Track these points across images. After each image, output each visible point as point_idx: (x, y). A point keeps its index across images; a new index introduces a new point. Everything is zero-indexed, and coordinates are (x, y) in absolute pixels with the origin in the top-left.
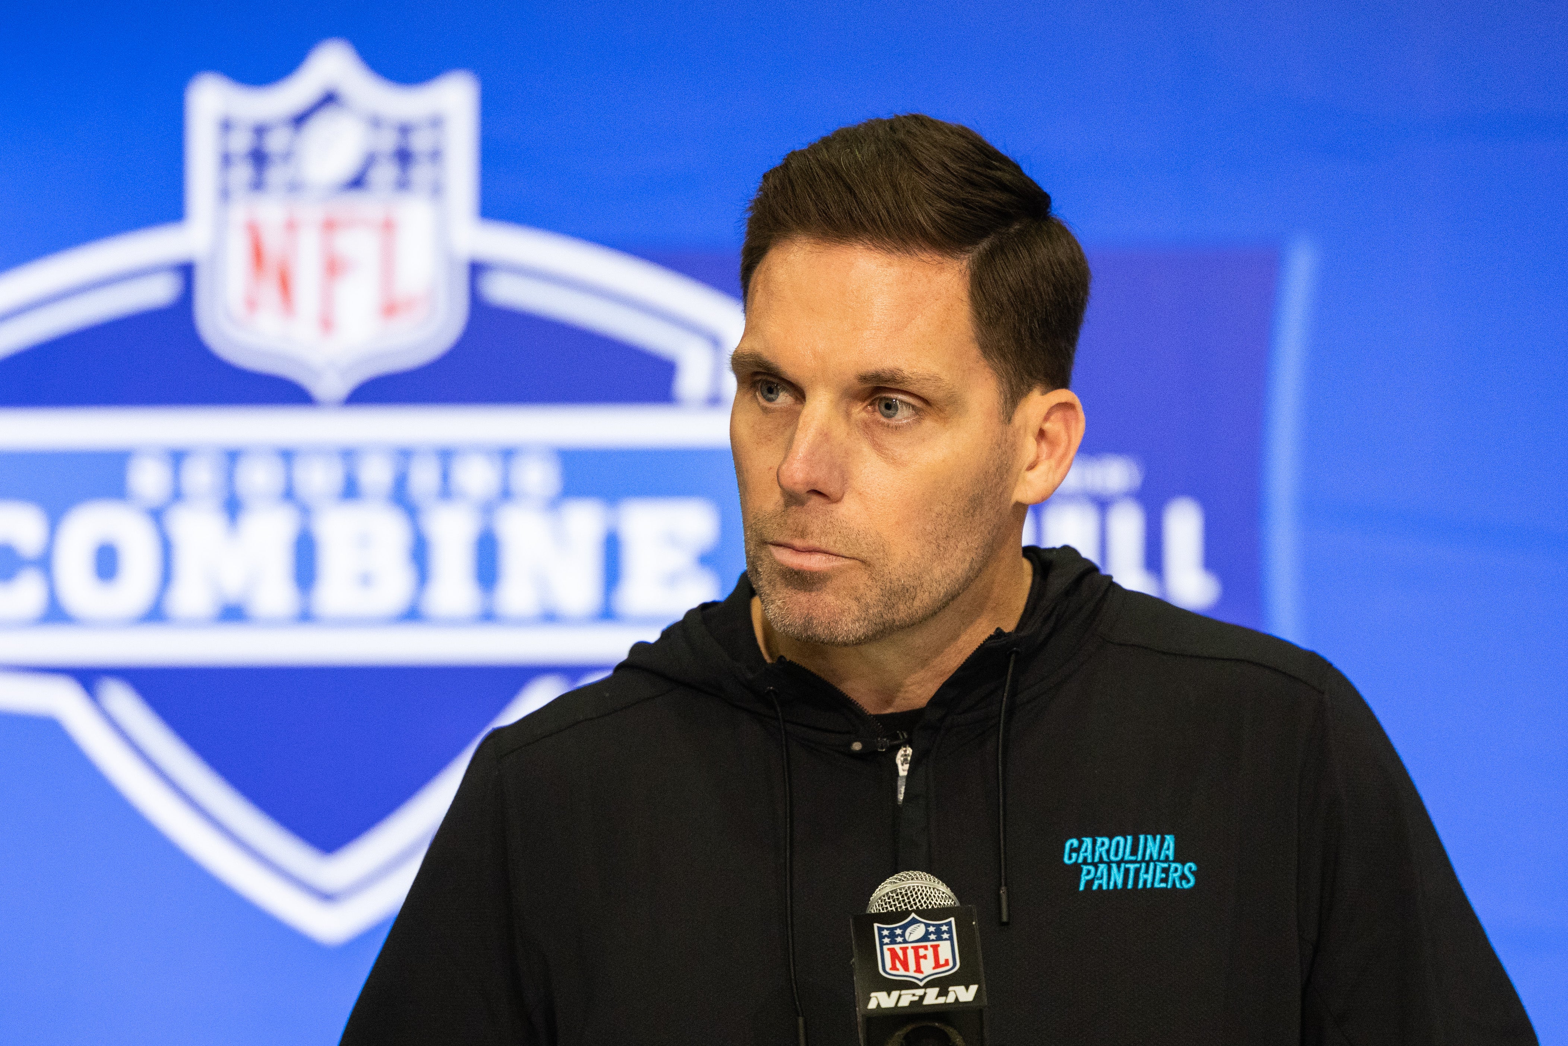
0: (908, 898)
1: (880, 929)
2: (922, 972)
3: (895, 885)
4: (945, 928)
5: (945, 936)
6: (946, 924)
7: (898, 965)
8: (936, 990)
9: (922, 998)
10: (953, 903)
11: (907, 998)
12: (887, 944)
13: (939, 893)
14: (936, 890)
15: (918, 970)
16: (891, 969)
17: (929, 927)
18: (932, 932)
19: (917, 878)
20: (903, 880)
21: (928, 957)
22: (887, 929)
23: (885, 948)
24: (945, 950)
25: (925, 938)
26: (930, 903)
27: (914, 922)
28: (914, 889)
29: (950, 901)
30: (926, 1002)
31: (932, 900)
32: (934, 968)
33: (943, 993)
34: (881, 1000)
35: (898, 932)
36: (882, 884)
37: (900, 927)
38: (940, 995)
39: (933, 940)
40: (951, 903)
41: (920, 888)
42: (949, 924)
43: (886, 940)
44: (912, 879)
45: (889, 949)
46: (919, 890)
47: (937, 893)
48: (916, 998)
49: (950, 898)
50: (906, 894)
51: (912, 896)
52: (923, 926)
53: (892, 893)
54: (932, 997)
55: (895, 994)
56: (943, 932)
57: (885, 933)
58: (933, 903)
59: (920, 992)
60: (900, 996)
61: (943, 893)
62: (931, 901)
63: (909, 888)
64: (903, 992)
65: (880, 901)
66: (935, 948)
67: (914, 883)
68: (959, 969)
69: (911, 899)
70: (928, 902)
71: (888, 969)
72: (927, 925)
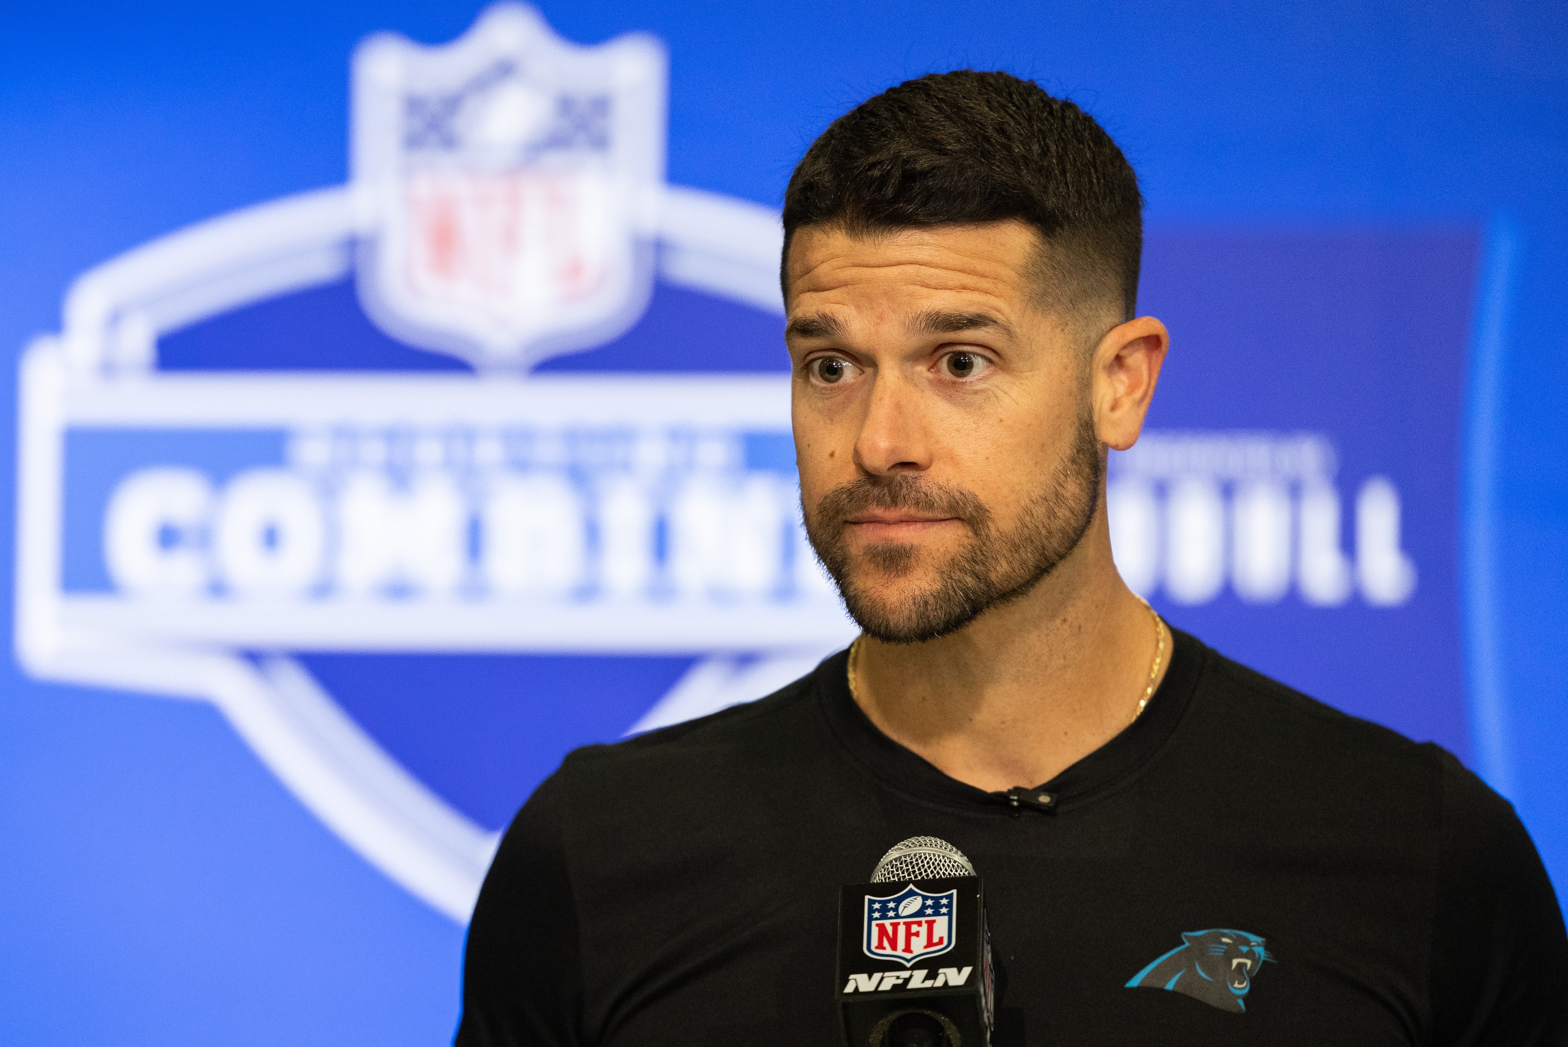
0: (913, 867)
1: (871, 902)
2: (911, 952)
3: (901, 851)
4: (944, 901)
5: (944, 910)
6: (947, 897)
7: (886, 943)
8: (923, 973)
9: (907, 981)
10: (966, 873)
11: (890, 981)
12: (877, 919)
13: (950, 862)
14: (946, 858)
15: (908, 949)
16: (877, 948)
17: (927, 900)
18: (929, 906)
19: (925, 845)
20: (910, 847)
21: (921, 934)
22: (879, 902)
23: (874, 923)
24: (941, 927)
25: (920, 913)
26: (938, 873)
27: (911, 893)
28: (920, 857)
29: (964, 870)
30: (911, 985)
31: (941, 869)
32: (925, 947)
33: (932, 976)
34: (862, 983)
35: (892, 905)
36: (889, 851)
37: (894, 900)
38: (927, 978)
39: (929, 915)
40: (964, 874)
41: (927, 855)
42: (950, 897)
43: (876, 915)
44: (920, 846)
45: (877, 925)
46: (926, 858)
47: (948, 861)
48: (900, 981)
49: (963, 867)
50: (911, 863)
51: (918, 864)
52: (920, 899)
53: (896, 862)
54: (918, 980)
55: (877, 976)
56: (942, 907)
57: (877, 906)
58: (941, 873)
59: (905, 974)
60: (882, 978)
61: (955, 862)
62: (939, 871)
63: (915, 855)
64: (887, 974)
65: (883, 870)
66: (930, 924)
67: (921, 850)
68: (954, 948)
69: (916, 869)
70: (935, 872)
71: (873, 948)
72: (925, 898)
